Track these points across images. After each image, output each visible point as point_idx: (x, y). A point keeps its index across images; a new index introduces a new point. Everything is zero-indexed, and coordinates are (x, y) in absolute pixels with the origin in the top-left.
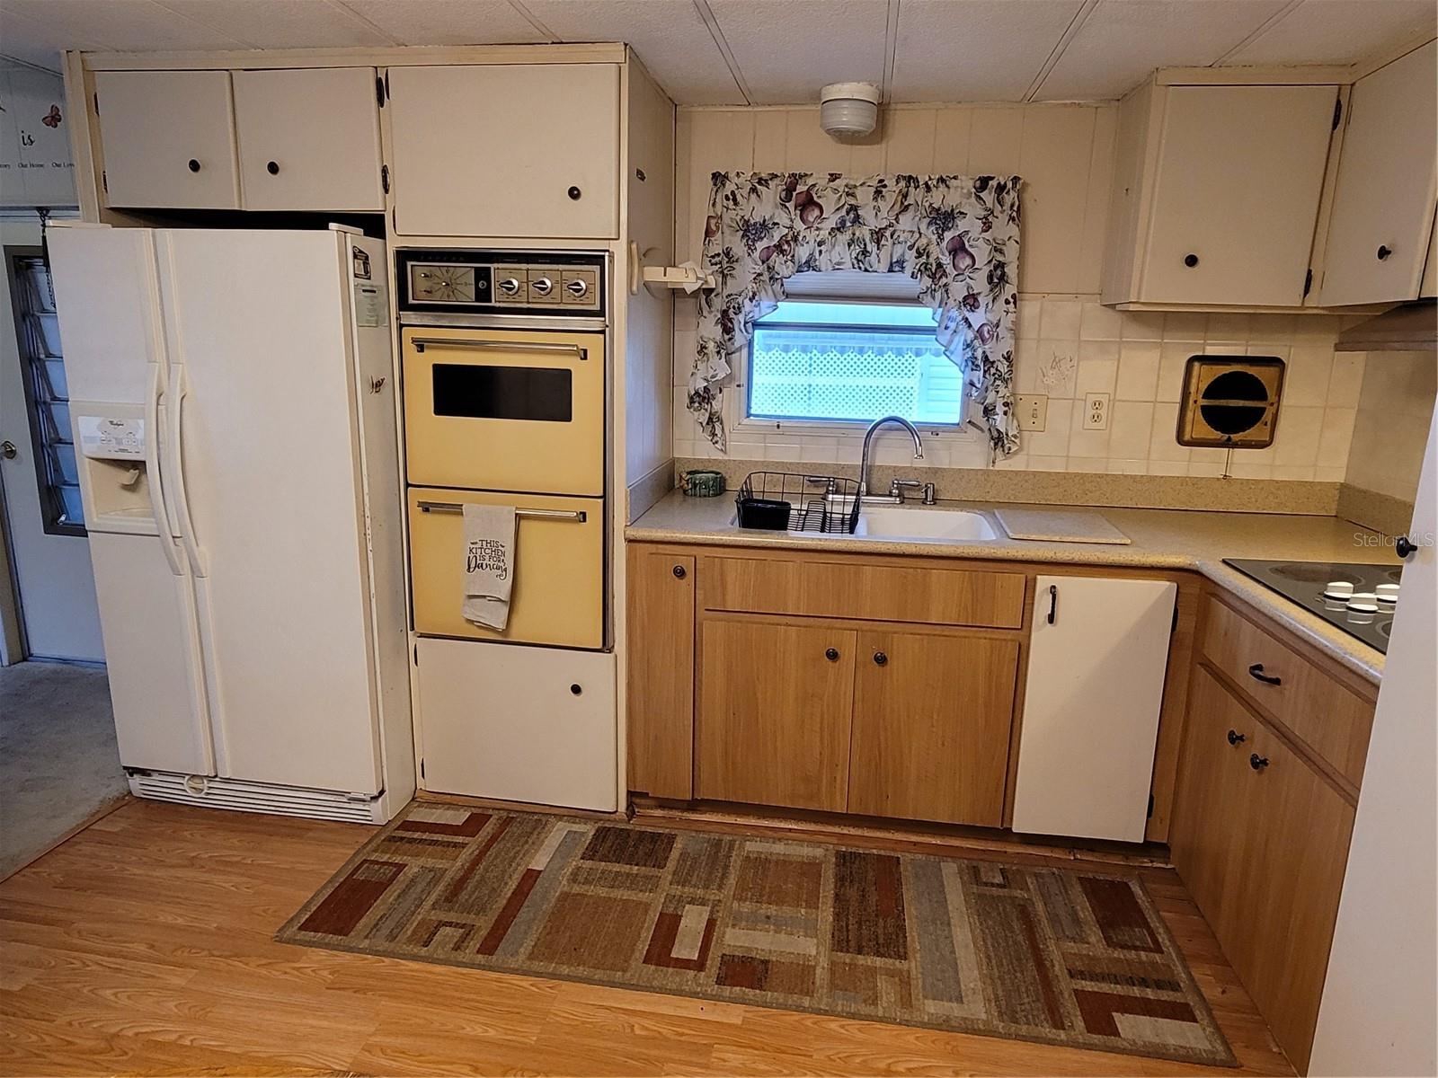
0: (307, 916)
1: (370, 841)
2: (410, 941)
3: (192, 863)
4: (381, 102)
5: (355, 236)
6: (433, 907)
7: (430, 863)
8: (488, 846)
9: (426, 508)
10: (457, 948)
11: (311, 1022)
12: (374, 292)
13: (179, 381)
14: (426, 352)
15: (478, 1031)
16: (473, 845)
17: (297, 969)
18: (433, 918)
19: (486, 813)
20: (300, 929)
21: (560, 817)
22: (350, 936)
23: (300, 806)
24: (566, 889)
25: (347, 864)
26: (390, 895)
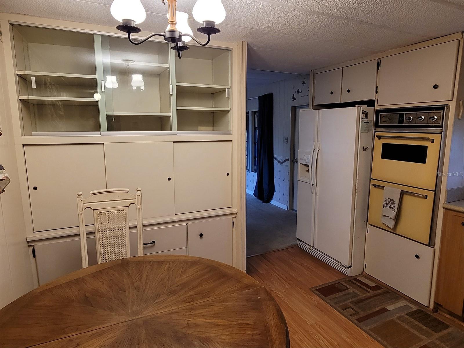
0: (319, 288)
1: (343, 279)
2: (340, 307)
3: (302, 265)
4: (378, 68)
5: (364, 108)
6: (351, 302)
7: (356, 291)
8: (376, 296)
9: (375, 186)
10: (351, 315)
11: (308, 311)
12: (369, 122)
13: (318, 146)
14: (381, 139)
15: (345, 337)
16: (371, 293)
17: (311, 298)
18: (349, 305)
19: (382, 287)
20: (316, 290)
21: (406, 299)
22: (326, 297)
23: (331, 262)
24: (394, 319)
25: (335, 281)
26: (341, 294)
